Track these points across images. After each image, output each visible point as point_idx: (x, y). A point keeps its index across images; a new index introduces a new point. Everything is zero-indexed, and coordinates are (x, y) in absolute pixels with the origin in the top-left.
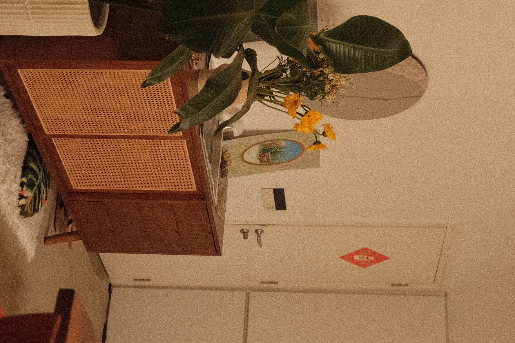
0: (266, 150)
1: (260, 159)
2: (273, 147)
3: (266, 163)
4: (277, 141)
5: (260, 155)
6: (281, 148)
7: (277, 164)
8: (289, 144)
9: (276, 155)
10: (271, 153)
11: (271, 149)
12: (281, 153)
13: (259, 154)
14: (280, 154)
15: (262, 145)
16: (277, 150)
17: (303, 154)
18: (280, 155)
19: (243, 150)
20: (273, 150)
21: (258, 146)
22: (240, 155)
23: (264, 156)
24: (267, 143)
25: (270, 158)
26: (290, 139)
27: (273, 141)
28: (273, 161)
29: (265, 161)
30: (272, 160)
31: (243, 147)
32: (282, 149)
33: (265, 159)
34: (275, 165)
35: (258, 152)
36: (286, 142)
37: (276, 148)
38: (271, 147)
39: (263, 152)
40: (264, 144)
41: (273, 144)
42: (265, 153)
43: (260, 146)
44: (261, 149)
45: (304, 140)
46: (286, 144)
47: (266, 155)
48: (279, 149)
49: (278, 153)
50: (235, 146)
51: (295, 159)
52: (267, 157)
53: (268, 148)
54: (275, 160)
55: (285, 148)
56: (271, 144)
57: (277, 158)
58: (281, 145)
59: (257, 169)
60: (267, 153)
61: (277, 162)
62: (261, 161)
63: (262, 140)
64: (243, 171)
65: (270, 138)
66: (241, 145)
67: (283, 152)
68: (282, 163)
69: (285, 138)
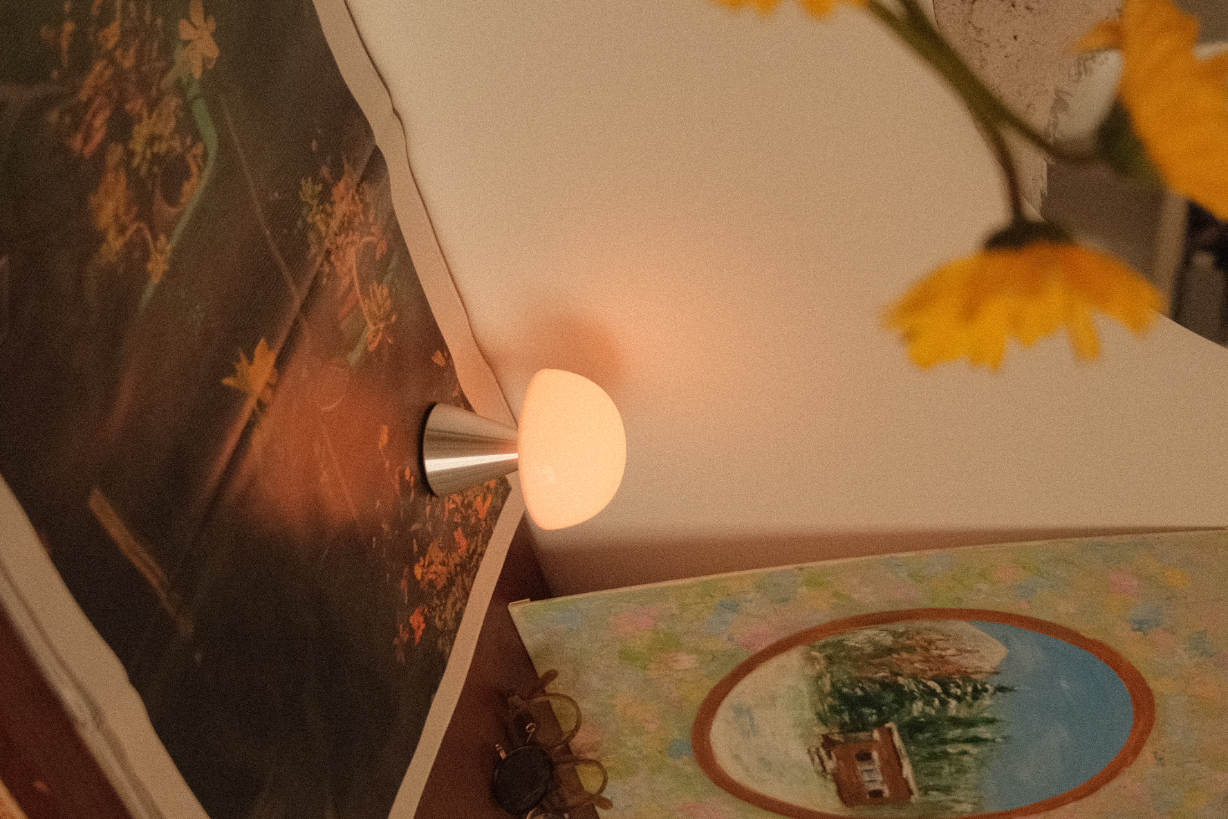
0: (866, 700)
1: (836, 779)
2: (914, 677)
3: (886, 811)
4: (932, 629)
5: (828, 743)
6: (977, 693)
8: (1030, 651)
9: (951, 749)
10: (912, 729)
11: (903, 697)
12: (982, 731)
13: (820, 730)
14: (976, 740)
15: (830, 659)
16: (944, 703)
17: (1147, 752)
18: (973, 750)
19: (699, 696)
20: (917, 707)
21: (793, 658)
22: (679, 732)
23: (866, 757)
24: (859, 638)
25: (907, 771)
26: (1024, 609)
27: (900, 627)
28: (935, 796)
29: (877, 794)
30: (927, 789)
31: (686, 661)
32: (987, 701)
33: (873, 777)
35: (809, 715)
36: (1006, 641)
37: (939, 690)
38: (901, 680)
39: (846, 718)
40: (840, 645)
41: (911, 650)
42: (861, 725)
43: (811, 660)
44: (828, 688)
45: (1140, 626)
46: (1008, 659)
47: (872, 740)
48: (959, 699)
49: (956, 732)
50: (626, 656)
51: (1092, 788)
52: (885, 763)
53: (874, 681)
54: (946, 790)
55: (1001, 689)
56: (890, 651)
57: (961, 770)
58: (969, 662)
60: (880, 724)
61: (964, 808)
62: (851, 795)
63: (818, 612)
65: (874, 599)
66: (668, 645)
67: (991, 721)
68: (1004, 816)
69: (988, 598)
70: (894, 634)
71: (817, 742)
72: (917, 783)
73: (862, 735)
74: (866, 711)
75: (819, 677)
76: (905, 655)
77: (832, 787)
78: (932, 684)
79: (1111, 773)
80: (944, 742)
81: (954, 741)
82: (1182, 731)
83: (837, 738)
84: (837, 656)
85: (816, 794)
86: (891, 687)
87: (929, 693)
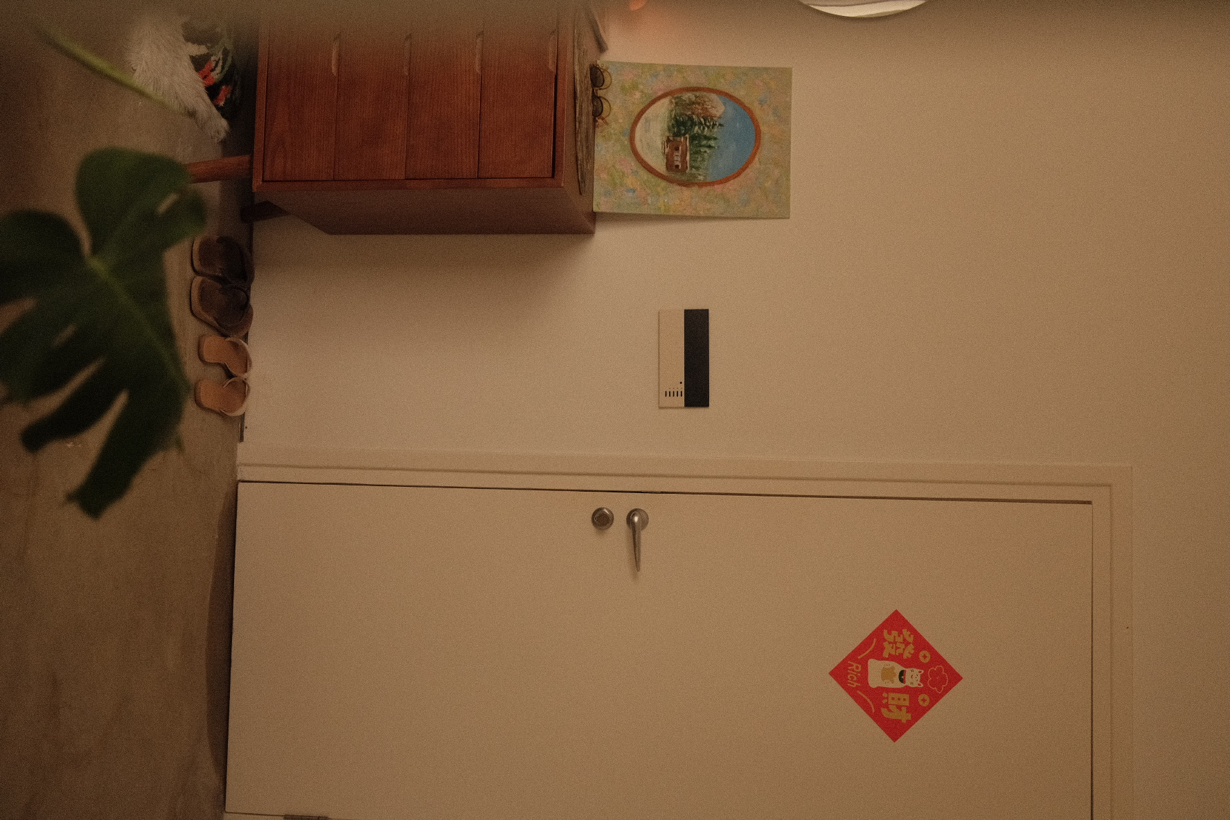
0: (684, 124)
1: (667, 157)
2: (698, 116)
3: (678, 176)
4: (706, 95)
5: (668, 140)
6: (713, 126)
7: (700, 185)
8: (731, 110)
9: (702, 150)
10: (693, 138)
11: (693, 124)
12: (712, 143)
13: (667, 134)
14: (710, 147)
15: (676, 103)
16: (704, 129)
17: (756, 160)
18: (708, 151)
19: (638, 110)
20: (696, 129)
21: (666, 101)
22: (627, 127)
23: (677, 149)
24: (687, 96)
25: (688, 158)
26: (731, 91)
27: (698, 94)
28: (694, 171)
29: (677, 166)
30: (692, 167)
31: (638, 95)
32: (715, 130)
33: (677, 161)
34: (695, 188)
35: (666, 126)
36: (724, 104)
37: (703, 122)
38: (694, 117)
39: (676, 130)
40: (679, 98)
41: (699, 104)
42: (677, 134)
43: (671, 102)
44: (673, 116)
45: (761, 102)
46: (724, 113)
47: (680, 142)
48: (708, 127)
49: (704, 142)
50: (623, 89)
51: (738, 174)
52: (682, 151)
53: (686, 115)
54: (697, 168)
55: (720, 125)
56: (693, 103)
57: (703, 160)
58: (713, 112)
59: (658, 194)
60: (684, 134)
61: (701, 178)
62: (670, 165)
63: (677, 83)
64: (629, 190)
65: (693, 81)
66: (635, 87)
67: (715, 139)
68: (712, 184)
69: (723, 86)
70: (696, 97)
71: (665, 139)
72: (690, 164)
73: (678, 139)
74: (682, 128)
75: (672, 111)
76: (697, 106)
77: (665, 160)
78: (702, 120)
79: (744, 169)
80: (701, 146)
81: (704, 146)
82: (767, 149)
83: (671, 138)
84: (679, 103)
85: (659, 164)
86: (691, 119)
87: (700, 123)
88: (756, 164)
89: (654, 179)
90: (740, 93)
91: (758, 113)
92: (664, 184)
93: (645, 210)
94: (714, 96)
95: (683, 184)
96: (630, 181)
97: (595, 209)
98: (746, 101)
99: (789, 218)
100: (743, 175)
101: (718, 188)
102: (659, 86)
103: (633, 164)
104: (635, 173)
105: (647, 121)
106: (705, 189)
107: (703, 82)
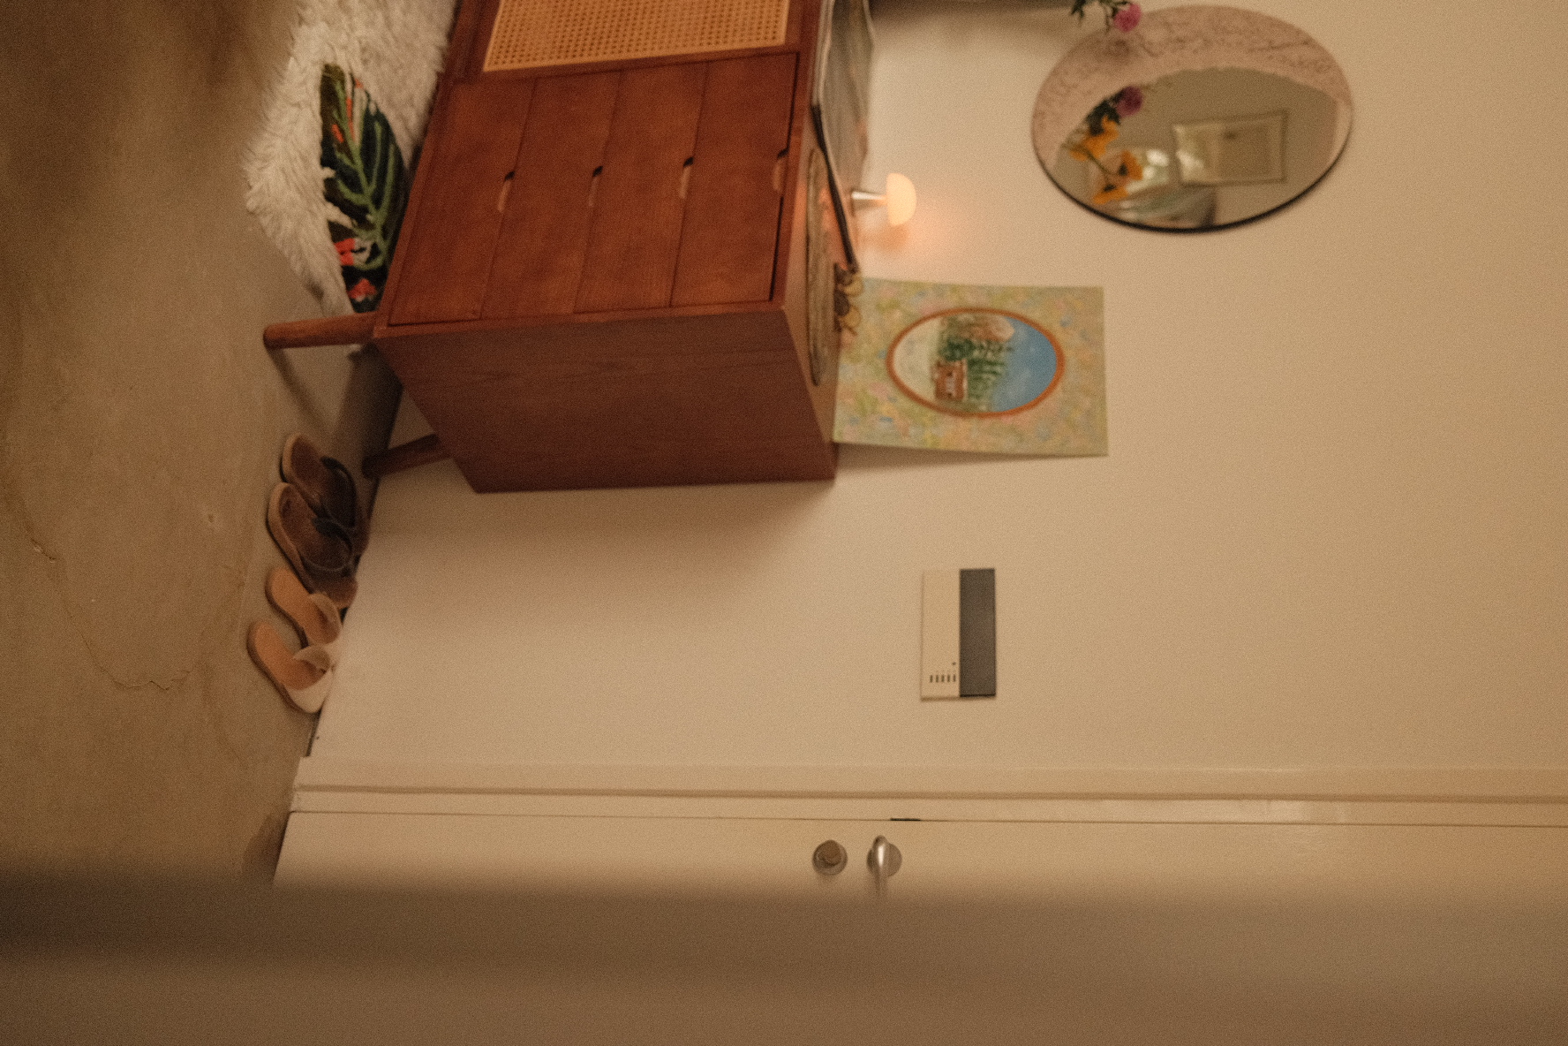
0: (958, 347)
1: (936, 385)
2: (978, 338)
3: (952, 405)
4: (988, 315)
5: (939, 365)
6: (1000, 349)
7: (982, 416)
8: (1023, 333)
9: (984, 376)
10: (972, 363)
11: (972, 347)
12: (998, 369)
13: (937, 358)
14: (994, 373)
15: (950, 325)
16: (987, 353)
17: (1059, 388)
18: (993, 378)
19: (897, 331)
20: (976, 354)
21: (935, 322)
22: (883, 347)
23: (950, 375)
24: (963, 317)
25: (965, 384)
26: (1023, 311)
27: (977, 315)
28: (973, 400)
29: (950, 395)
30: (970, 395)
31: (898, 315)
32: (1002, 354)
33: (951, 387)
34: (974, 420)
35: (935, 350)
36: (1014, 326)
37: (986, 346)
38: (973, 340)
39: (948, 353)
40: (954, 320)
41: (980, 326)
42: (952, 358)
43: (942, 324)
44: (945, 339)
45: (1063, 324)
46: (1014, 336)
47: (955, 367)
48: (993, 351)
49: (987, 368)
50: (878, 307)
51: (1034, 405)
52: (957, 377)
53: (963, 338)
54: (978, 397)
55: (1009, 349)
56: (972, 325)
57: (986, 388)
58: (1000, 334)
59: (924, 425)
60: (960, 359)
61: (983, 408)
62: (940, 392)
63: (950, 302)
64: (882, 419)
65: (971, 301)
66: (894, 305)
67: (1002, 364)
68: (999, 415)
69: (1010, 306)
70: (976, 318)
71: (934, 363)
72: (968, 392)
73: (952, 363)
74: (957, 352)
75: (944, 333)
76: (977, 328)
77: (934, 387)
78: (984, 343)
79: (1042, 398)
80: (982, 372)
81: (987, 372)
82: (1073, 375)
83: (942, 363)
84: (953, 323)
85: (926, 390)
86: (968, 342)
87: (982, 347)
88: (1058, 393)
89: (917, 409)
90: (1035, 315)
91: (1060, 336)
92: (931, 414)
93: (908, 443)
94: (1001, 319)
95: (956, 414)
96: (885, 408)
97: (837, 438)
98: (1044, 323)
99: (1106, 455)
100: (1041, 406)
101: (1008, 421)
102: (928, 304)
103: (889, 388)
104: (892, 400)
105: (911, 343)
106: (987, 422)
107: (984, 301)
